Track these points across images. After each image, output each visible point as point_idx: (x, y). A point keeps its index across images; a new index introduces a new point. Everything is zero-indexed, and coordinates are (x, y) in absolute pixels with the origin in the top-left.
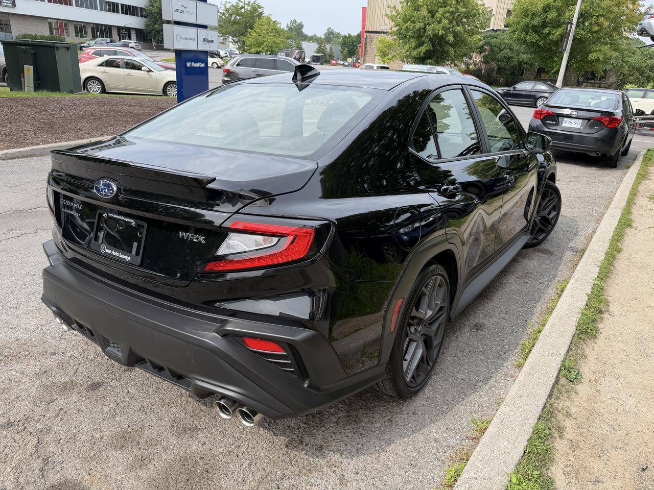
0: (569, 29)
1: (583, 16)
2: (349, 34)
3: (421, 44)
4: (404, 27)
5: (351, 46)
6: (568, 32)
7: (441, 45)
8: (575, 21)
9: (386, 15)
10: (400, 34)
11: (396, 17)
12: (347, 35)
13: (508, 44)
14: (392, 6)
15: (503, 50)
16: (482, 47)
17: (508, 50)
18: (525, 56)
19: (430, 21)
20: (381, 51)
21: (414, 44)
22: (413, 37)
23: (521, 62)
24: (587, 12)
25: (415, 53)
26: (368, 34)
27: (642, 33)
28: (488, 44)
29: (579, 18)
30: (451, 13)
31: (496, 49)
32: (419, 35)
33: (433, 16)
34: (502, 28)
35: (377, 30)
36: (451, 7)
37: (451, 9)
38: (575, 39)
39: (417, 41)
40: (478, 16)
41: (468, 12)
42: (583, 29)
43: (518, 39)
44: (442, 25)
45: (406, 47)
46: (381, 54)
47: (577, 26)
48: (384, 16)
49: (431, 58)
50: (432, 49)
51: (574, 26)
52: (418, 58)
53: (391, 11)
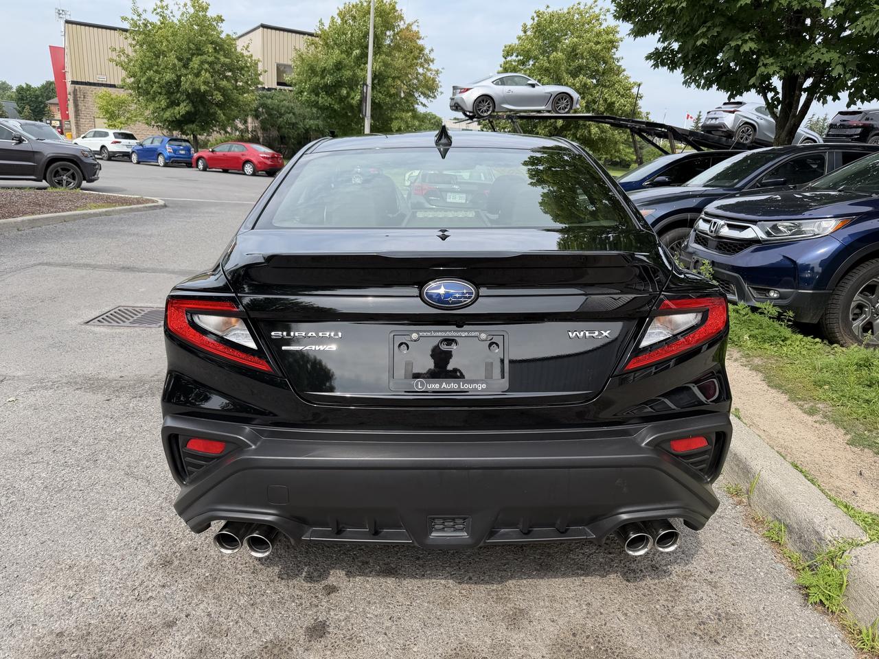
0: (365, 91)
1: (378, 78)
2: (27, 85)
3: (173, 104)
4: (143, 79)
5: (35, 102)
6: (365, 94)
7: (204, 105)
8: (369, 82)
9: (111, 60)
10: (139, 88)
11: (128, 64)
12: (24, 86)
13: (288, 108)
14: (118, 49)
15: (283, 114)
16: (256, 110)
17: (291, 114)
18: (312, 122)
19: (184, 71)
20: (107, 112)
21: (164, 104)
22: (160, 94)
23: (308, 129)
24: (380, 74)
25: (167, 114)
26: (77, 86)
27: (457, 108)
28: (264, 105)
29: (373, 80)
30: (211, 64)
31: (275, 112)
32: (172, 91)
33: (186, 66)
34: (274, 85)
35: (92, 81)
36: (209, 56)
37: (210, 59)
38: (373, 102)
39: (168, 98)
40: (246, 69)
41: (232, 63)
42: (380, 92)
43: (307, 101)
44: (202, 79)
45: (151, 108)
46: (108, 116)
47: (373, 88)
48: (107, 62)
49: (193, 122)
50: (193, 110)
51: (370, 89)
52: (173, 121)
53: (119, 56)
